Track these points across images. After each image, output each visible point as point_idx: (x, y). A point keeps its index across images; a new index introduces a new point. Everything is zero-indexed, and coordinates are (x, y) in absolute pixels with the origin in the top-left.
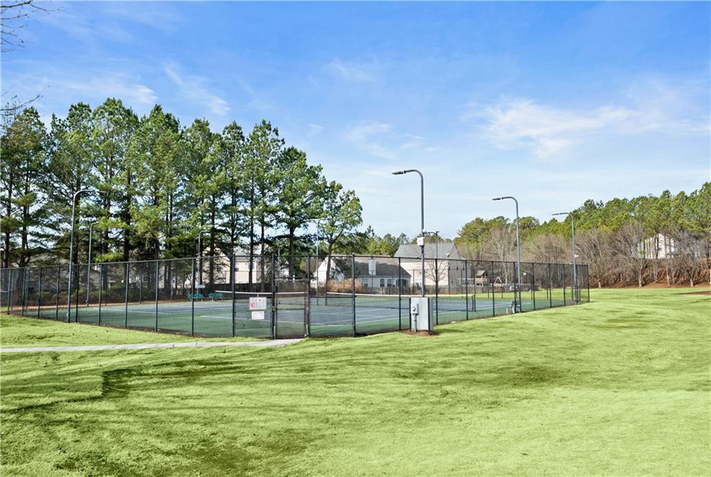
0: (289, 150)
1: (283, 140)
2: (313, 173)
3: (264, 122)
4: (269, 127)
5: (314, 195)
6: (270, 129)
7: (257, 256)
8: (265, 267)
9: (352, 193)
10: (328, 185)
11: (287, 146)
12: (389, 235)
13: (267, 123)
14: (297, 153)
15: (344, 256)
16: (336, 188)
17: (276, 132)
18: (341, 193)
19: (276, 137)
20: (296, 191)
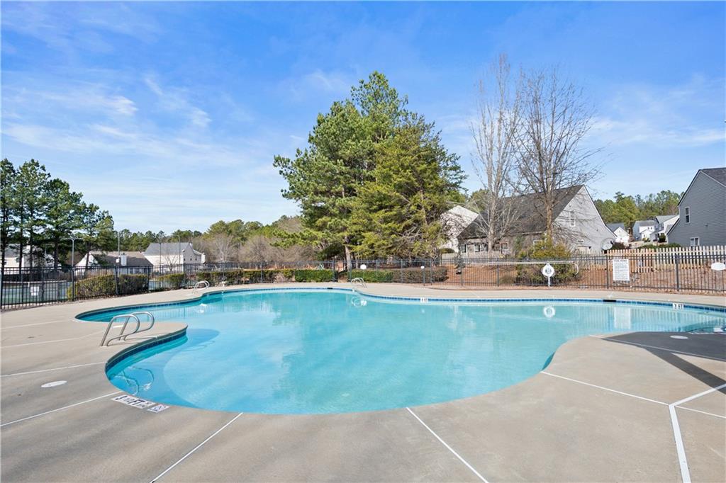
0: (55, 181)
1: (49, 174)
2: (75, 198)
3: (33, 161)
4: (37, 165)
5: (75, 213)
6: (38, 166)
7: (26, 254)
8: (33, 262)
9: (107, 212)
10: (88, 206)
11: (52, 178)
12: (150, 232)
13: (35, 161)
14: (62, 183)
15: (99, 253)
16: (93, 209)
17: (43, 168)
18: (97, 212)
19: (42, 172)
20: (59, 211)
